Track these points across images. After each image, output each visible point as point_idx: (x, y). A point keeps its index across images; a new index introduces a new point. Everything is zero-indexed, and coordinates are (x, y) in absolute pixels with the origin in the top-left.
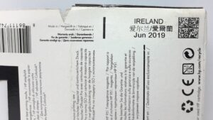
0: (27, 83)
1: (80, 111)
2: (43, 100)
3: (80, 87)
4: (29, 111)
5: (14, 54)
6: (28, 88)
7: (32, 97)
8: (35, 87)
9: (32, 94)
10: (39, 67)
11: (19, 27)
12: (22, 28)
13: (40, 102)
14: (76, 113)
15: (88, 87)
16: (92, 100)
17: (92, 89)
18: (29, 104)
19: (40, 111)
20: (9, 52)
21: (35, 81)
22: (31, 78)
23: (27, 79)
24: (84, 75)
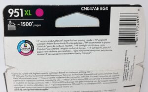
0: (98, 41)
1: (79, 76)
2: (86, 52)
3: (95, 75)
4: (77, 42)
5: (118, 32)
6: (95, 41)
7: (88, 44)
8: (95, 47)
9: (91, 44)
10: (109, 50)
11: (136, 37)
12: (136, 39)
13: (84, 49)
14: (78, 74)
15: (95, 80)
16: (87, 83)
17: (93, 82)
18: (83, 42)
19: (78, 50)
20: (120, 29)
21: (99, 47)
22: (102, 44)
23: (101, 41)
24: (103, 78)
